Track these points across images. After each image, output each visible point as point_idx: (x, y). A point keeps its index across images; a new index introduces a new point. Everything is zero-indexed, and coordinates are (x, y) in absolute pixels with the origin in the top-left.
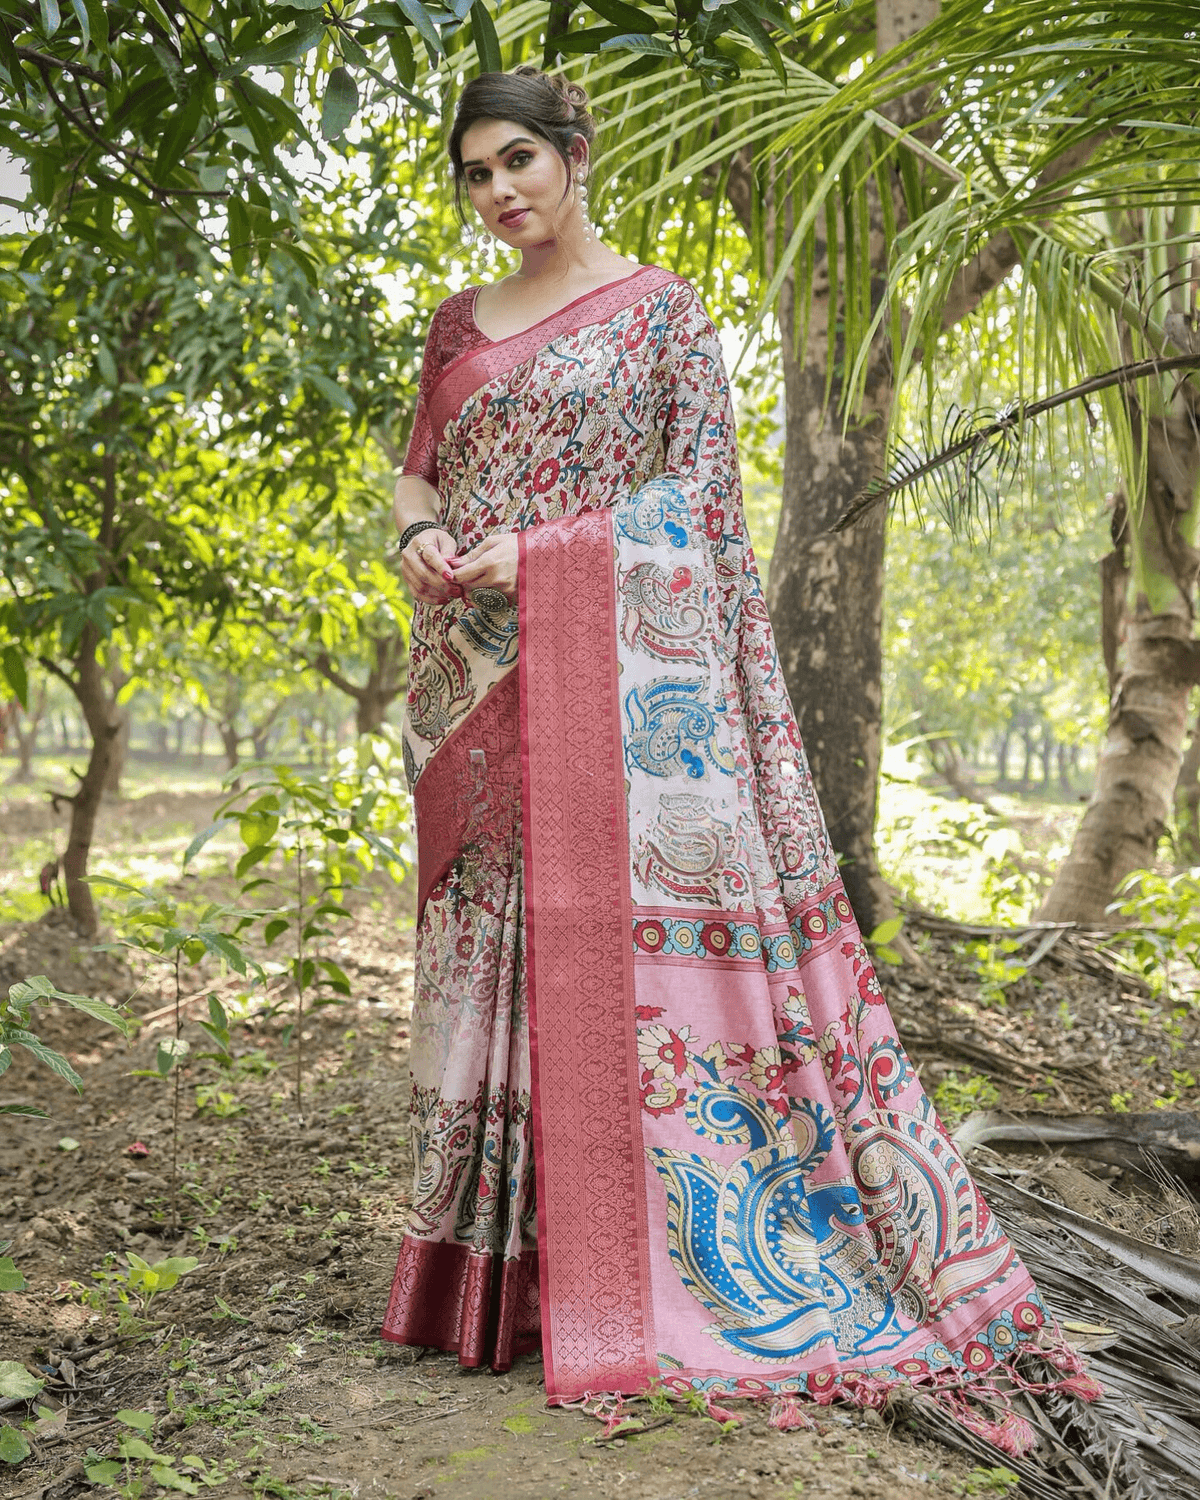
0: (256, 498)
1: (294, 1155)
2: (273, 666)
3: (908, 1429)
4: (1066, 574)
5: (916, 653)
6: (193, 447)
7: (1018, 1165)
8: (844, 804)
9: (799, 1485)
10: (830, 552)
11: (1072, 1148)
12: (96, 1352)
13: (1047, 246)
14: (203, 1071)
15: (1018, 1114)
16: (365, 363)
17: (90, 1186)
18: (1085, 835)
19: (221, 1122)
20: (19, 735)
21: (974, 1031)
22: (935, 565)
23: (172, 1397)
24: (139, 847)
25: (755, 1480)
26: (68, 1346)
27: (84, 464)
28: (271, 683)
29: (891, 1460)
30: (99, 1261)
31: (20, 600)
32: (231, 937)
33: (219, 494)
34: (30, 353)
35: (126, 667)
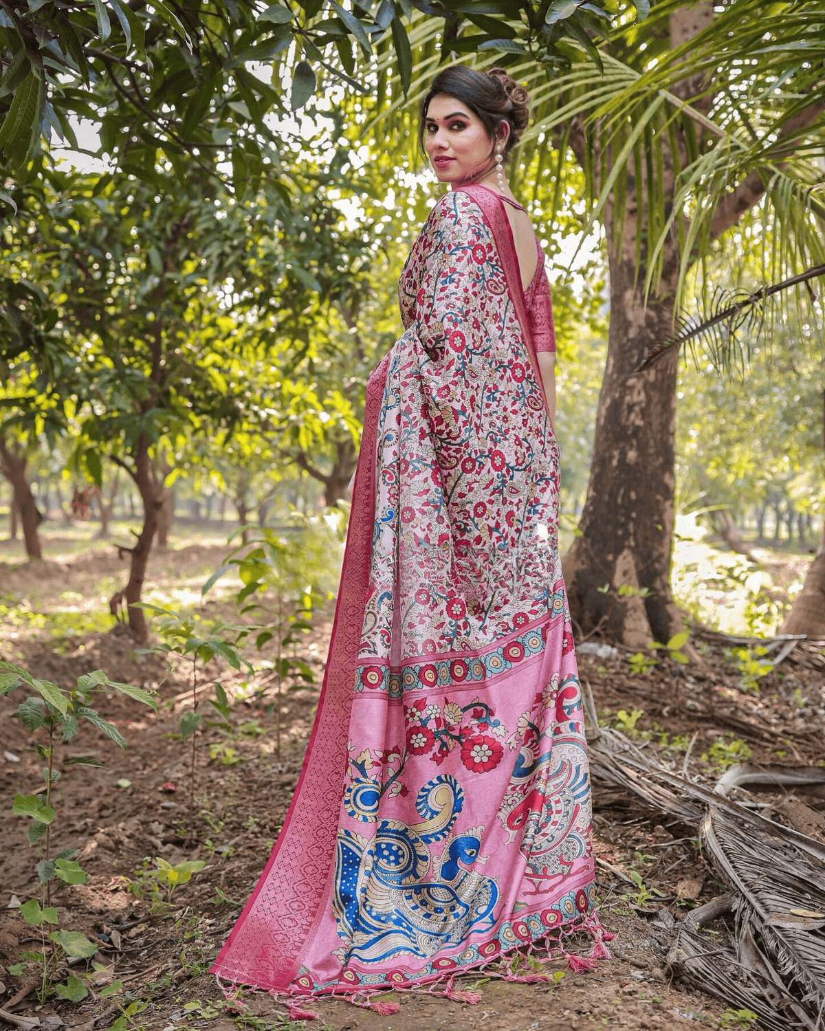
0: (255, 348)
1: (274, 791)
2: (269, 461)
3: (682, 982)
4: (802, 400)
5: (701, 453)
6: (214, 315)
7: (764, 801)
8: (650, 555)
9: (605, 1021)
10: (640, 385)
11: (800, 789)
12: (135, 926)
13: (781, 180)
14: (216, 734)
15: (764, 766)
16: (329, 258)
17: (136, 812)
18: (813, 576)
19: (226, 769)
20: (100, 505)
21: (737, 708)
22: (713, 394)
23: (183, 957)
24: (179, 583)
25: (575, 1017)
26: (117, 921)
27: (141, 326)
28: (268, 472)
29: (669, 1004)
30: (141, 863)
31: (97, 417)
32: (231, 644)
33: (231, 346)
34: (104, 253)
35: (171, 462)
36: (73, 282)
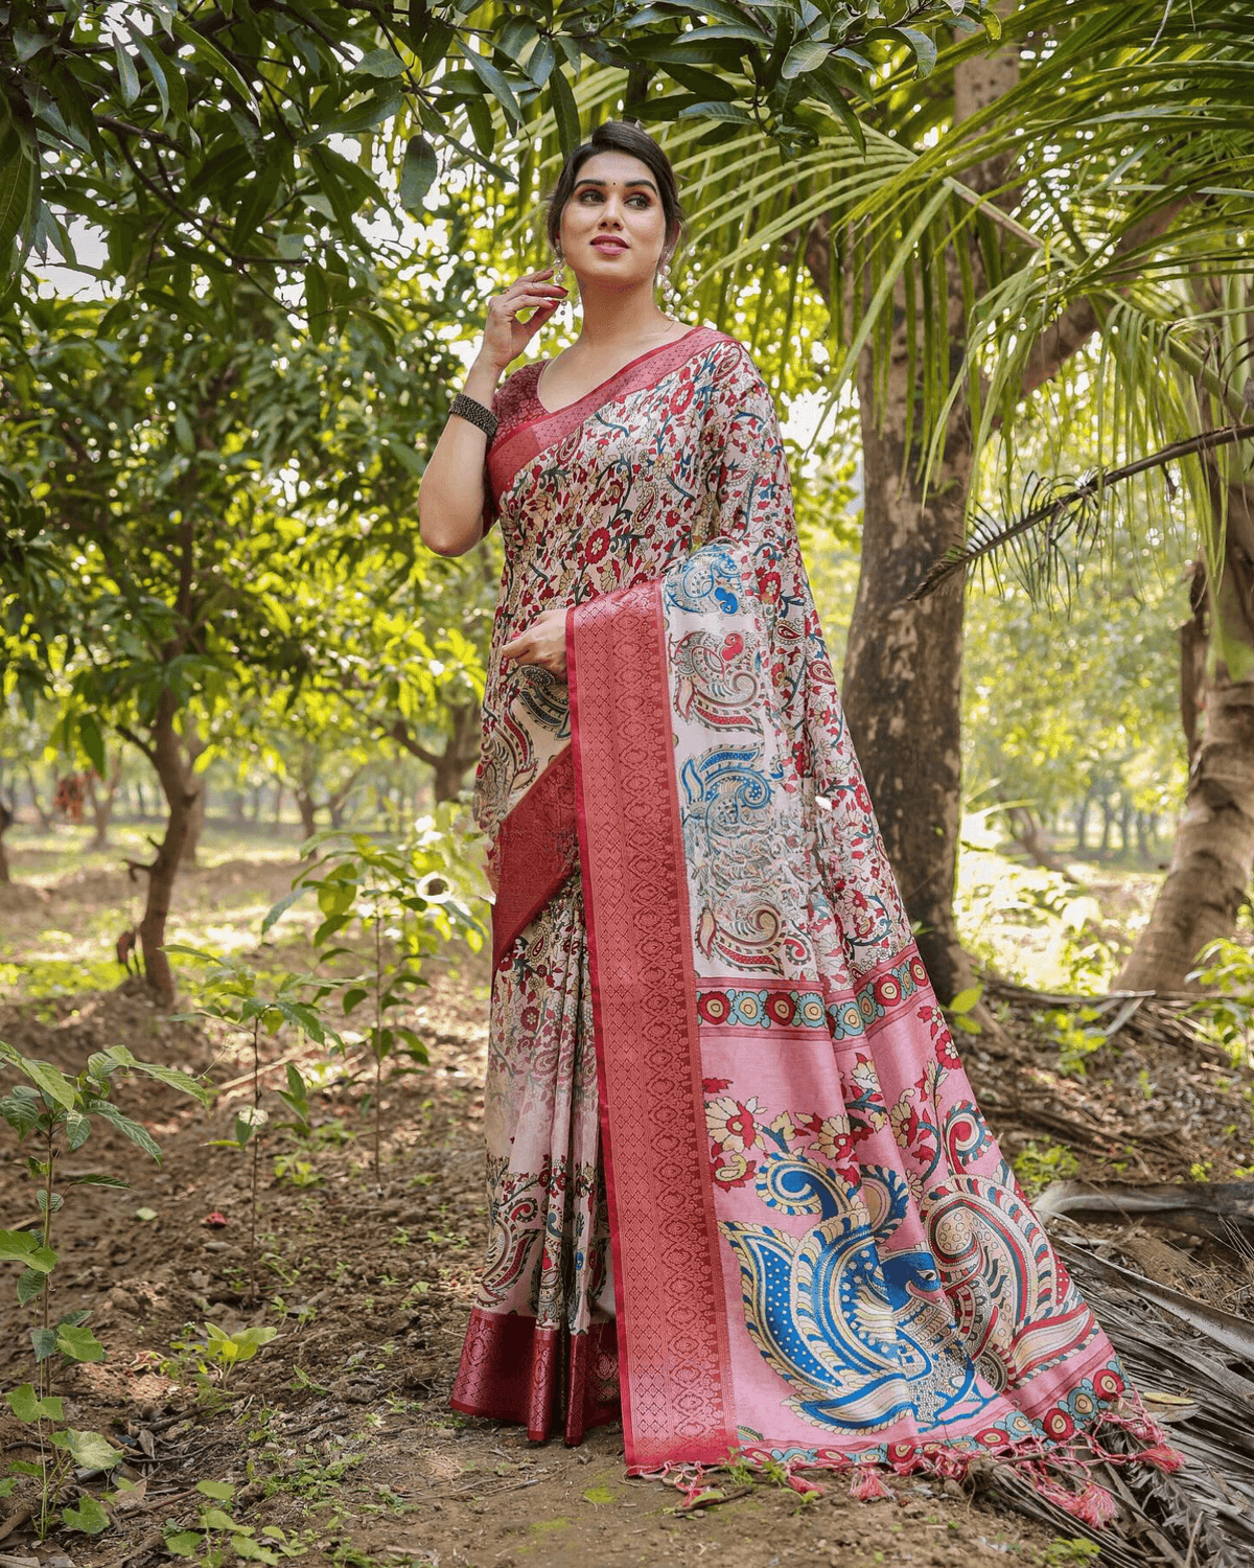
0: (333, 566)
1: (372, 1225)
2: (351, 734)
3: (989, 1499)
4: (1145, 642)
5: (994, 721)
6: (270, 515)
7: (1098, 1235)
8: (923, 873)
9: (879, 1556)
10: (909, 619)
11: (1152, 1217)
12: (174, 1423)
13: (1126, 314)
14: (280, 1141)
15: (1098, 1184)
17: (168, 1256)
18: (1164, 904)
19: (299, 1192)
20: (95, 803)
21: (1053, 1100)
22: (1013, 632)
23: (251, 1468)
24: (216, 916)
25: (835, 1550)
26: (147, 1417)
27: (161, 532)
28: (347, 751)
29: (971, 1531)
30: (178, 1332)
31: (97, 667)
32: (310, 1006)
33: (296, 562)
34: (107, 421)
35: (203, 735)
36: (58, 464)
